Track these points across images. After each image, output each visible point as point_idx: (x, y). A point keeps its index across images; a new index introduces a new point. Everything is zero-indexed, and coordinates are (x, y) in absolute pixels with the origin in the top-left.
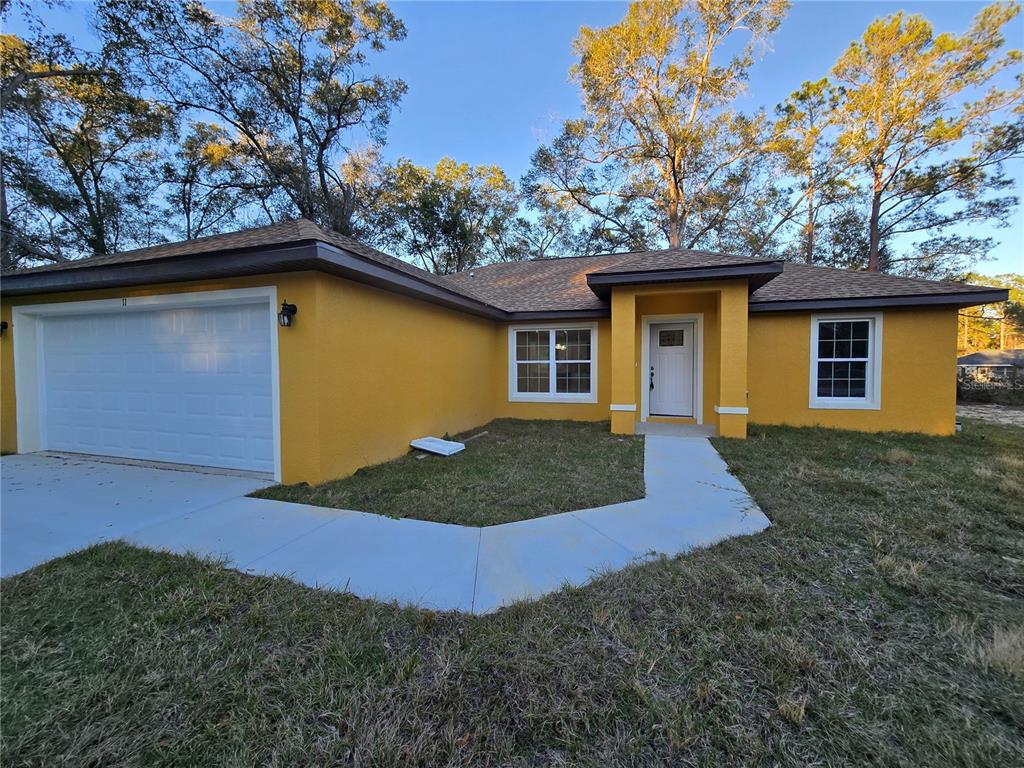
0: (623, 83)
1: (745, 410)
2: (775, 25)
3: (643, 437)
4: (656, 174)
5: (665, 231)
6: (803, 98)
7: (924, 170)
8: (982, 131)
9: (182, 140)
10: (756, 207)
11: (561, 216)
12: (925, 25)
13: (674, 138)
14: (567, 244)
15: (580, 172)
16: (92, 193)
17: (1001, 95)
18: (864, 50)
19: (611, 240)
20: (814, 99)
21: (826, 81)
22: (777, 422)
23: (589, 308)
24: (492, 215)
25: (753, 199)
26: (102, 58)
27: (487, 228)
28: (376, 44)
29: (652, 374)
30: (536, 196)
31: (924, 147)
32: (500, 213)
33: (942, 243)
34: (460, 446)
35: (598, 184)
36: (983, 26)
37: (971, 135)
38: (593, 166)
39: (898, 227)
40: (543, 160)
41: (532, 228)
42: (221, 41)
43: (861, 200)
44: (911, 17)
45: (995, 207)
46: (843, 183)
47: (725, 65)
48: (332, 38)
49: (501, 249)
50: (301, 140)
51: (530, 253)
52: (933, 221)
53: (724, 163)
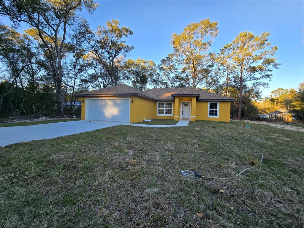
1: (195, 117)
2: (216, 35)
3: (179, 121)
6: (226, 48)
11: (168, 72)
12: (252, 34)
18: (239, 38)
20: (229, 48)
21: (231, 44)
23: (171, 99)
24: (150, 72)
27: (149, 75)
28: (126, 36)
29: (182, 111)
30: (162, 69)
31: (252, 61)
32: (152, 71)
33: (258, 83)
34: (151, 121)
36: (262, 37)
38: (175, 63)
39: (248, 79)
40: (164, 61)
41: (160, 75)
44: (249, 32)
45: (268, 76)
49: (152, 80)
50: (110, 58)
51: (160, 81)
52: (254, 79)
53: (206, 64)
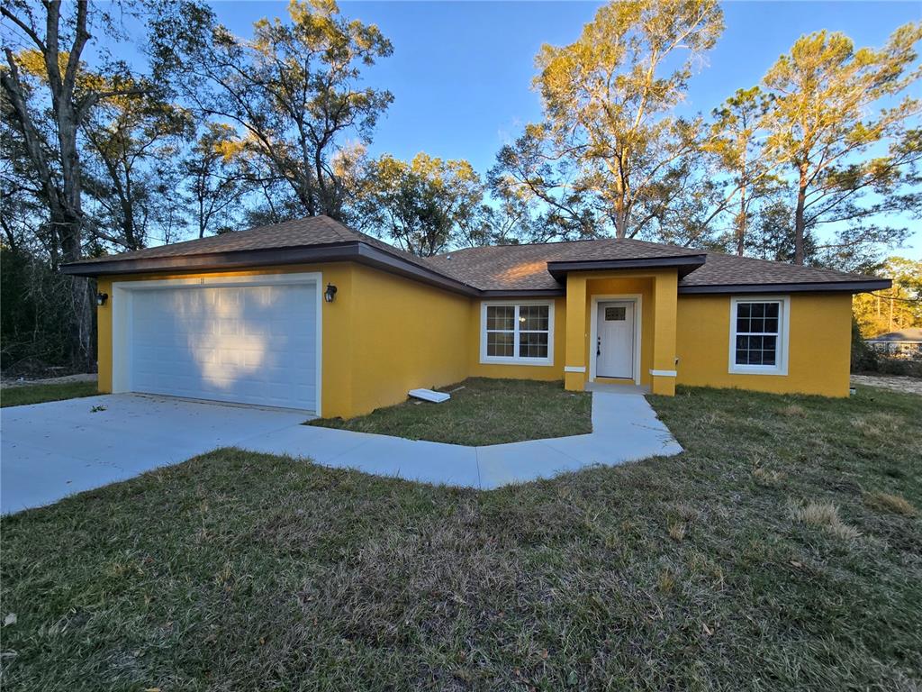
0: (579, 93)
1: (674, 373)
2: (711, 44)
3: (591, 393)
4: (605, 169)
5: (613, 219)
6: (736, 104)
7: (845, 168)
8: (897, 134)
9: (199, 137)
10: (694, 198)
11: (521, 204)
12: (846, 41)
13: (621, 140)
14: (525, 228)
15: (538, 167)
16: (124, 182)
17: (915, 103)
18: (792, 62)
19: (564, 226)
20: (747, 104)
21: (757, 89)
22: (702, 384)
23: (547, 288)
24: (460, 202)
25: (692, 191)
26: (152, 79)
27: (455, 213)
28: (367, 60)
29: (599, 343)
30: (500, 187)
31: (845, 147)
32: (467, 201)
33: (861, 232)
34: (446, 396)
35: (554, 178)
36: (897, 43)
37: (888, 138)
38: (550, 162)
39: (821, 218)
40: (507, 156)
41: (495, 214)
42: (241, 60)
43: (787, 194)
44: (834, 34)
45: (909, 201)
46: (772, 179)
47: (667, 77)
48: (330, 56)
49: (468, 232)
50: (304, 141)
51: (493, 236)
52: (853, 213)
53: (665, 160)
